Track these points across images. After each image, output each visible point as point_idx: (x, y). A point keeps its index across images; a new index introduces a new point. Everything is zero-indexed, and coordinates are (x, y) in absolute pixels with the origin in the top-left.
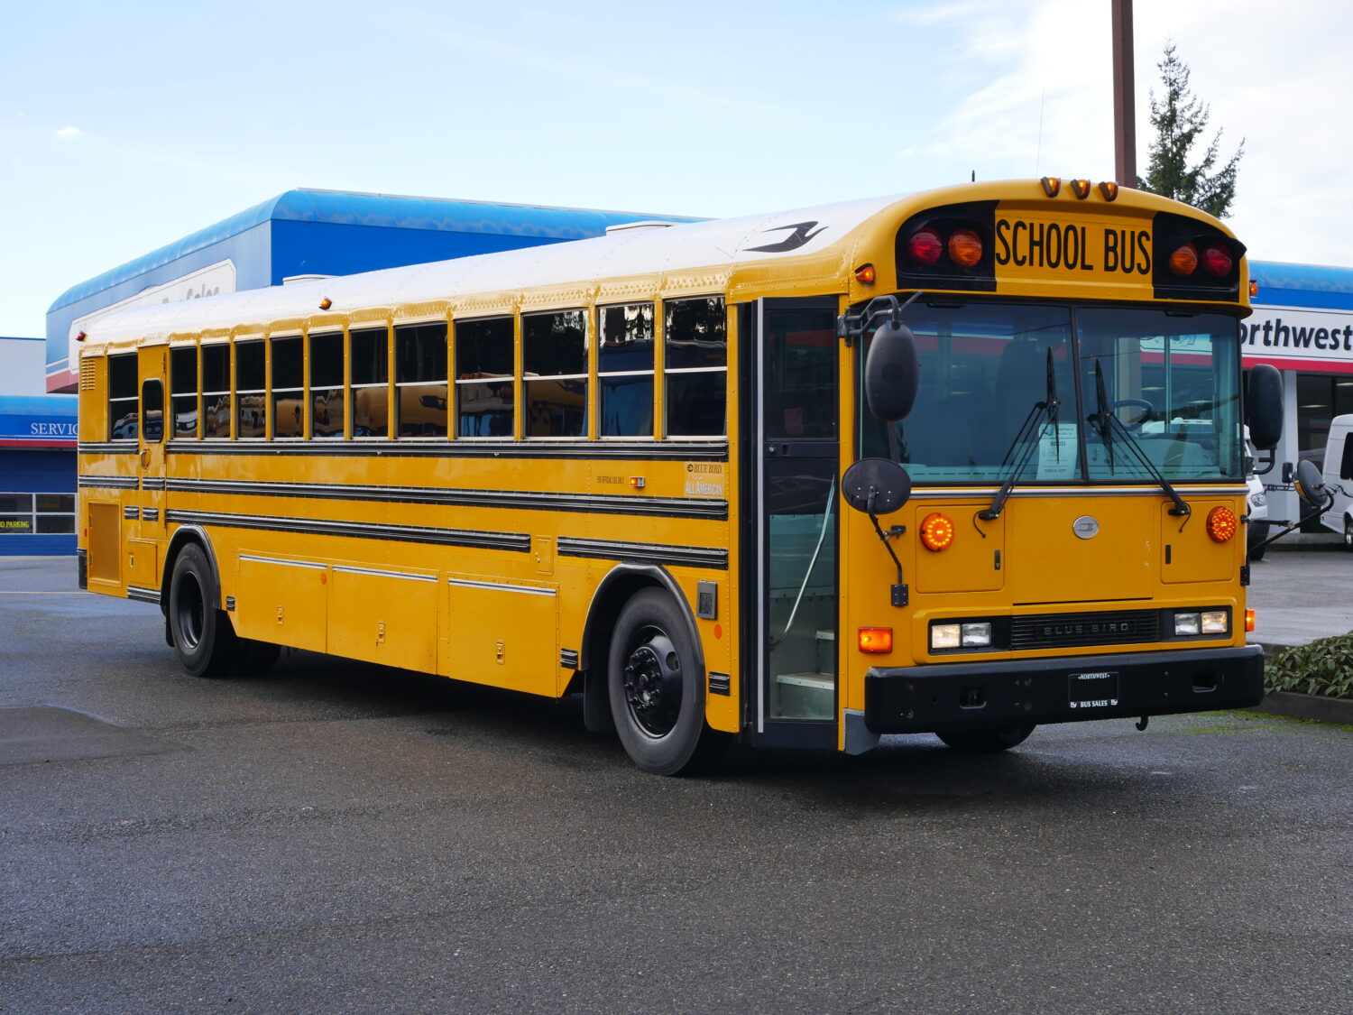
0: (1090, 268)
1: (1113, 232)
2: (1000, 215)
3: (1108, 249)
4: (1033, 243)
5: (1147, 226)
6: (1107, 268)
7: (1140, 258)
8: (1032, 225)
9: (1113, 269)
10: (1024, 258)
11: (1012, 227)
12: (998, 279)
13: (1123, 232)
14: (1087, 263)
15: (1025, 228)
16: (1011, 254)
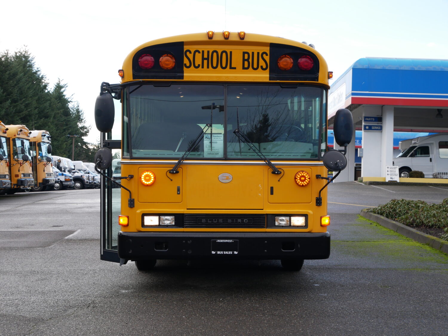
0: (235, 68)
1: (248, 53)
2: (186, 48)
3: (244, 60)
4: (203, 59)
5: (267, 49)
6: (244, 68)
7: (262, 63)
8: (203, 52)
9: (248, 68)
10: (199, 65)
11: (193, 52)
12: (185, 74)
13: (253, 53)
14: (233, 66)
15: (199, 52)
16: (193, 64)
